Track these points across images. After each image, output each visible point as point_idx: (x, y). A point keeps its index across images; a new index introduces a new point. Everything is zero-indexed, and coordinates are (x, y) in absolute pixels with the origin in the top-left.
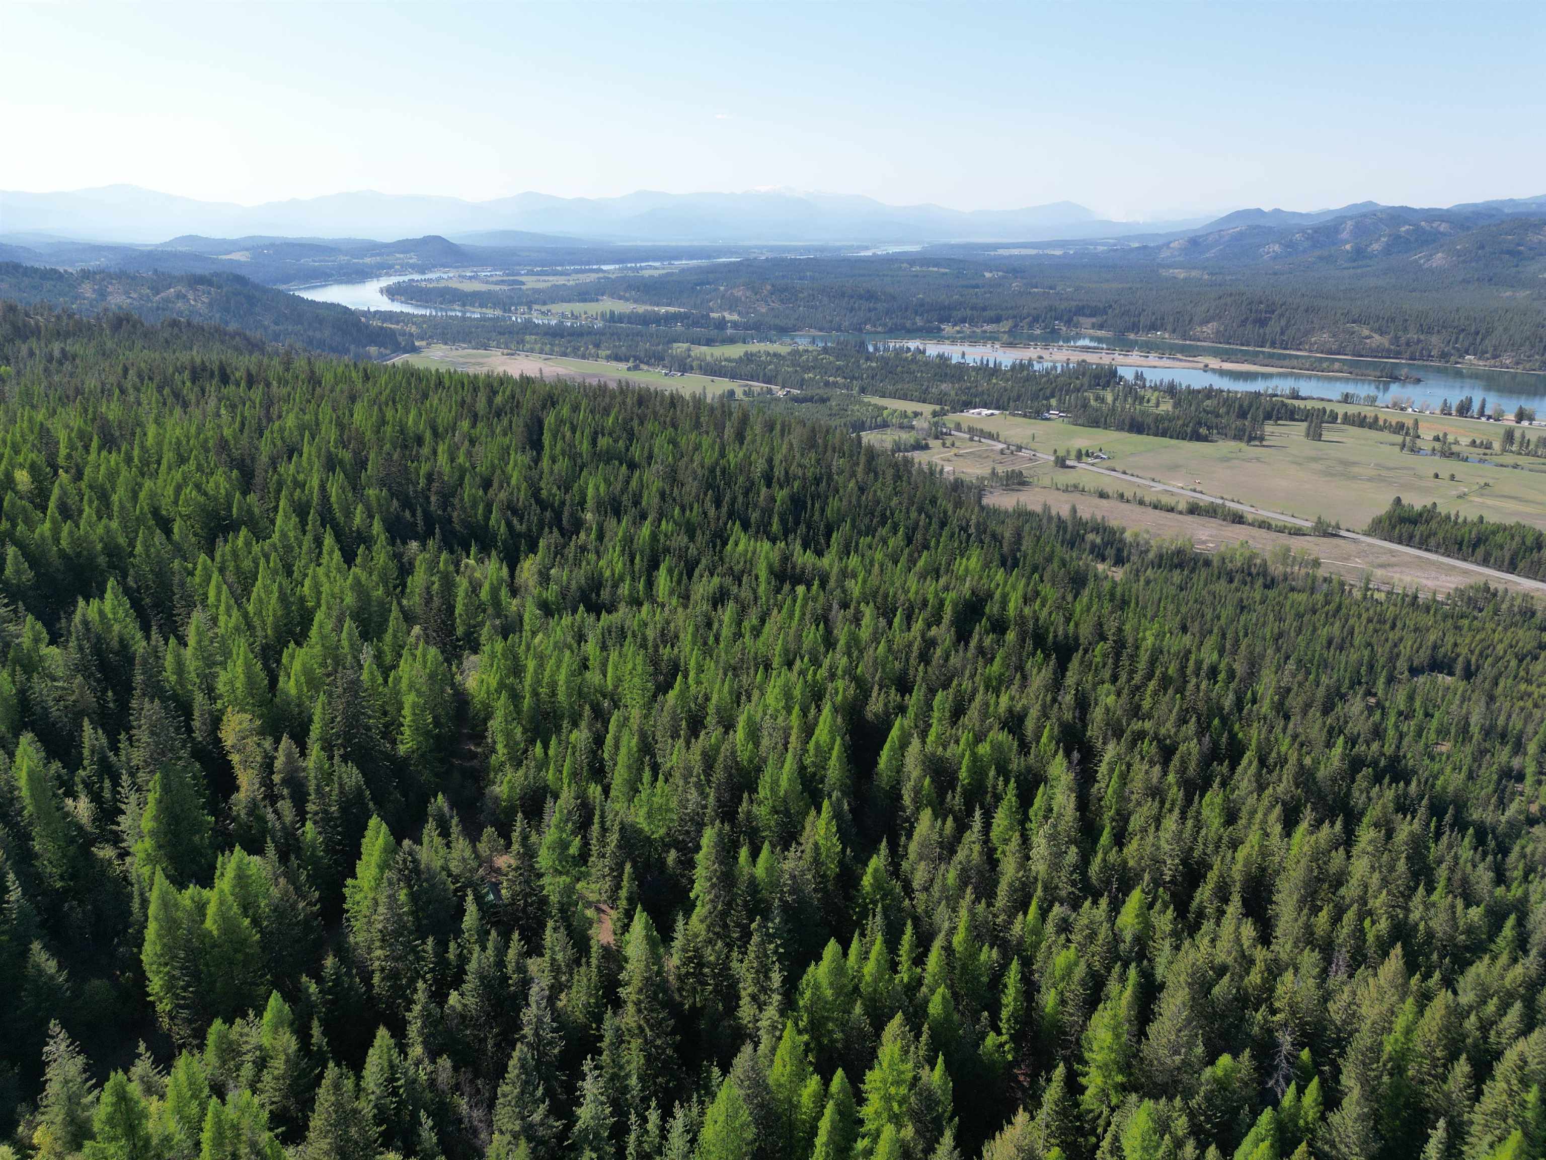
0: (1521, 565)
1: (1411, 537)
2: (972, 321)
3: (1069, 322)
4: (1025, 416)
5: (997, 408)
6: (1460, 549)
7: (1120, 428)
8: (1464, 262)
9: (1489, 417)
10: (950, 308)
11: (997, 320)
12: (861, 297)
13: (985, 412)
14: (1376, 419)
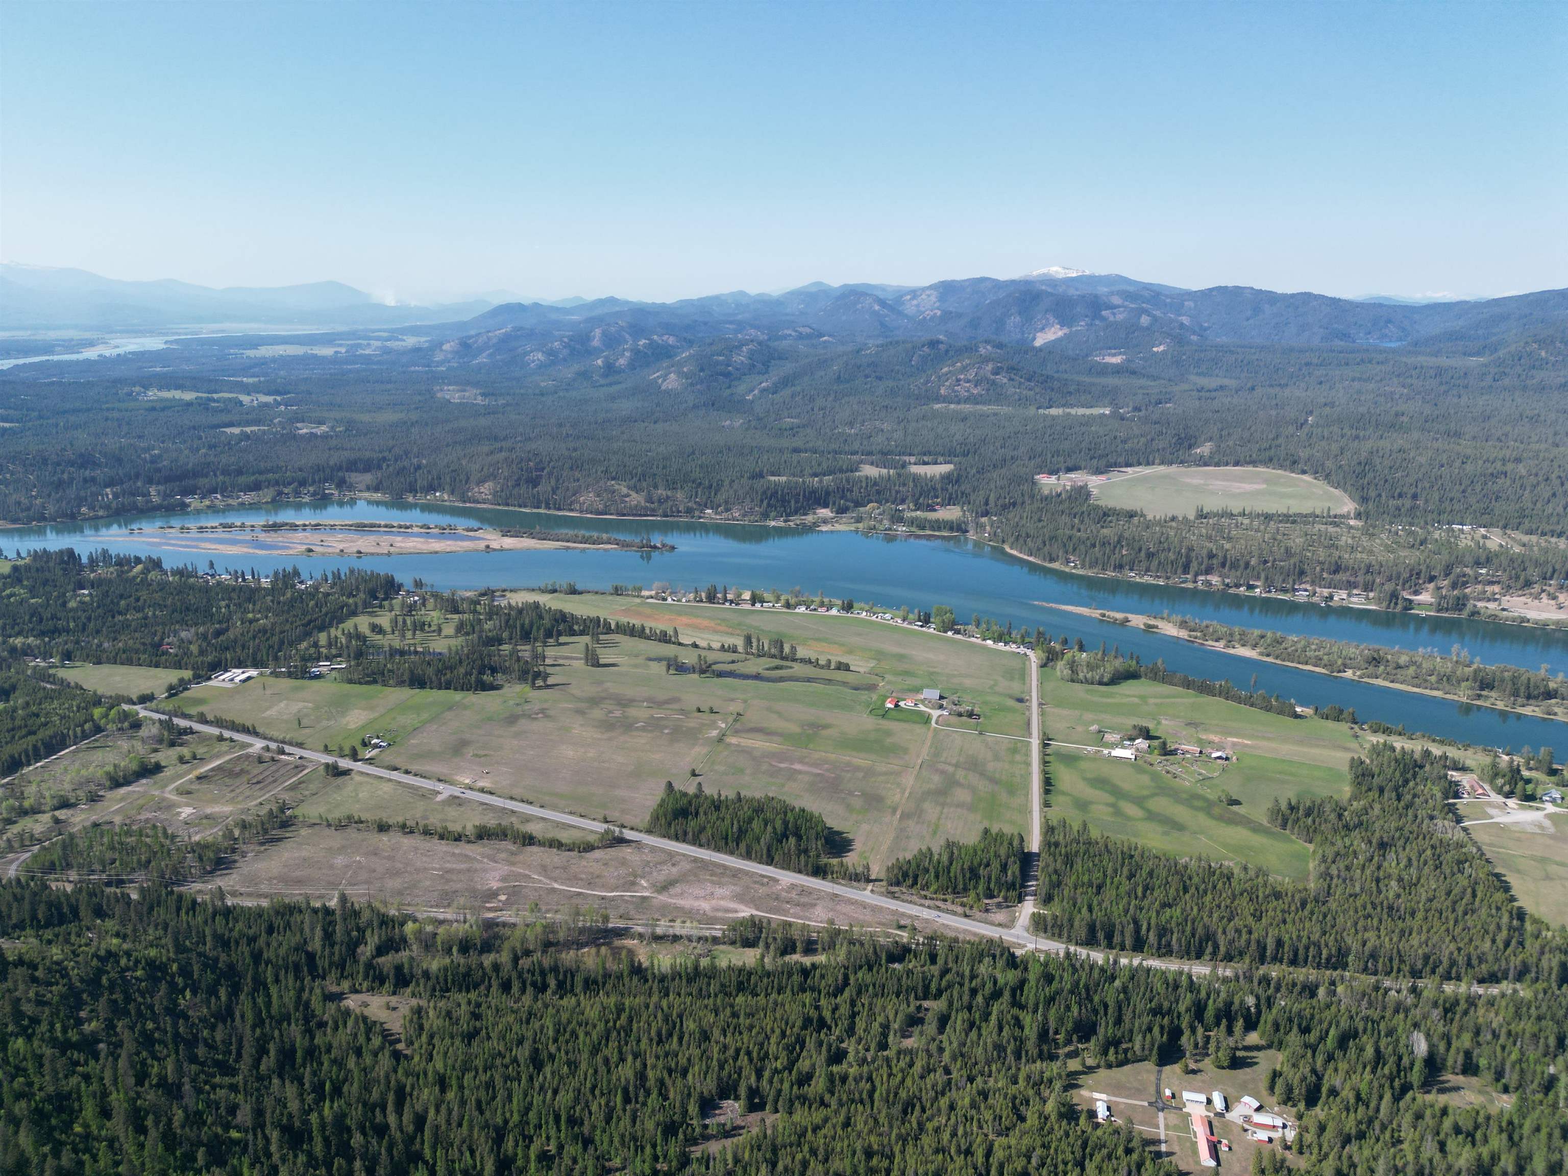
0: (776, 858)
1: (685, 833)
2: (224, 490)
3: (341, 484)
4: (290, 675)
5: (255, 666)
6: (727, 844)
7: (401, 683)
8: (692, 384)
9: (731, 602)
10: (195, 474)
11: (256, 487)
12: (72, 464)
13: (239, 675)
14: (643, 628)
